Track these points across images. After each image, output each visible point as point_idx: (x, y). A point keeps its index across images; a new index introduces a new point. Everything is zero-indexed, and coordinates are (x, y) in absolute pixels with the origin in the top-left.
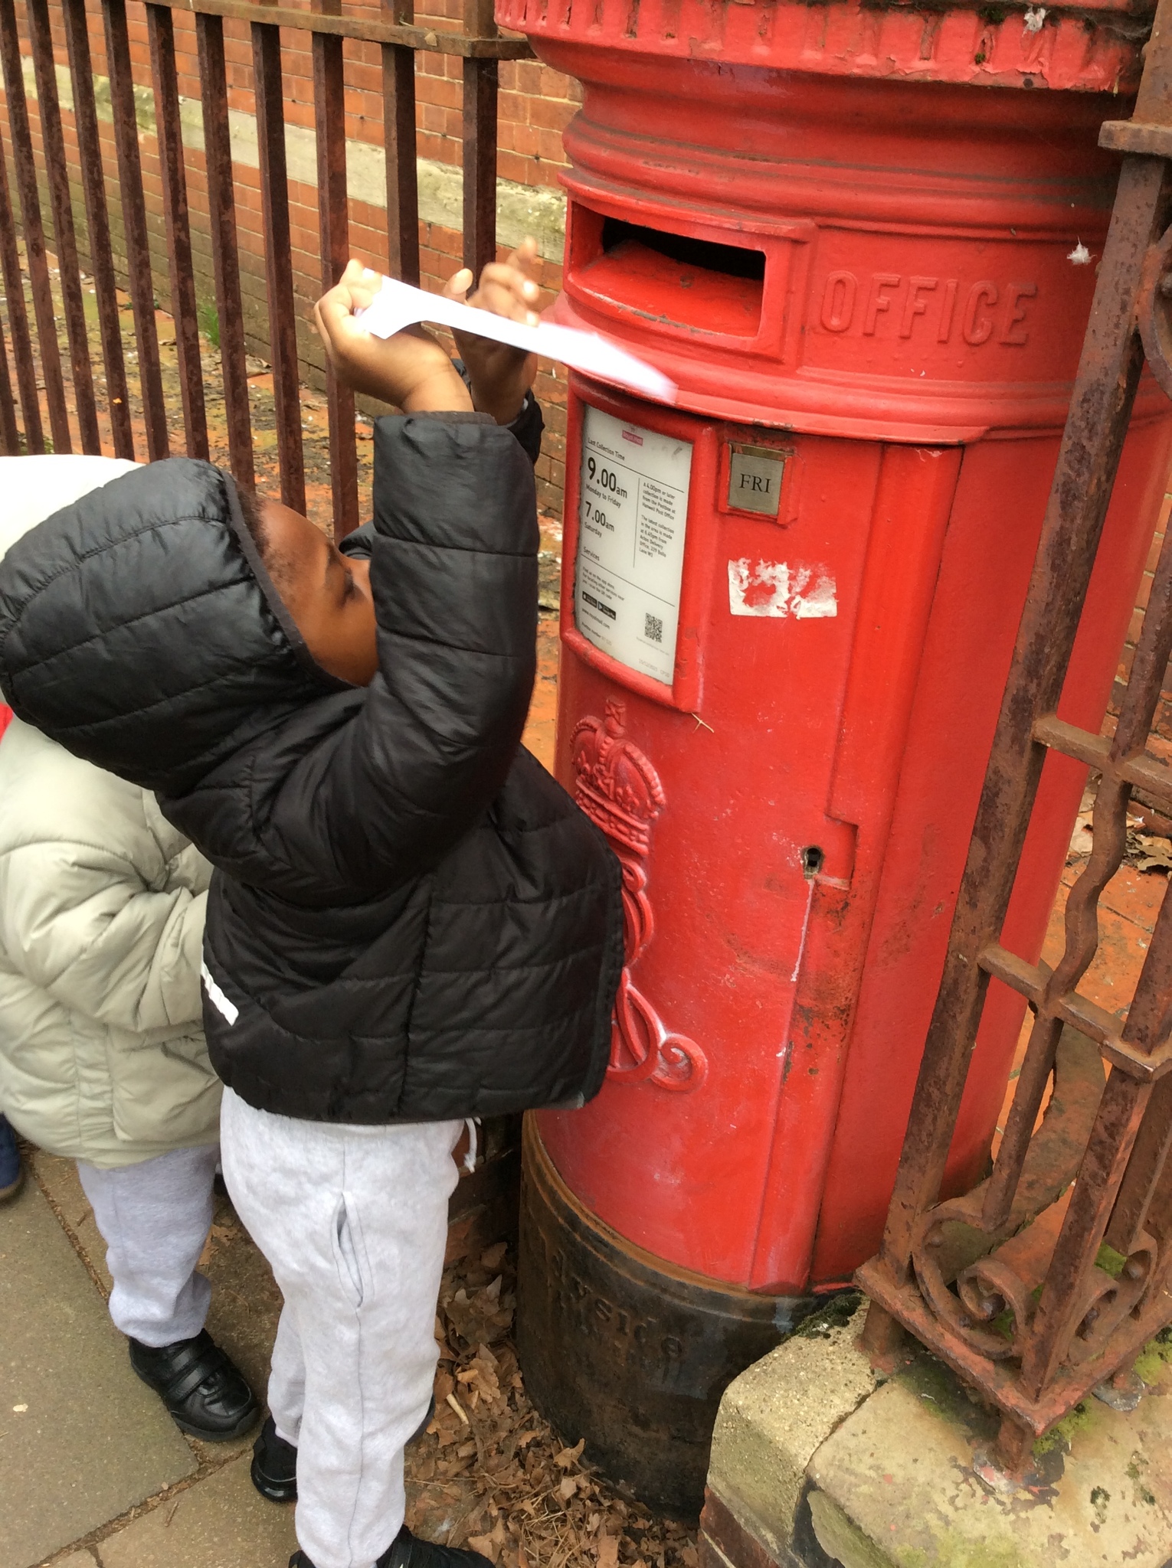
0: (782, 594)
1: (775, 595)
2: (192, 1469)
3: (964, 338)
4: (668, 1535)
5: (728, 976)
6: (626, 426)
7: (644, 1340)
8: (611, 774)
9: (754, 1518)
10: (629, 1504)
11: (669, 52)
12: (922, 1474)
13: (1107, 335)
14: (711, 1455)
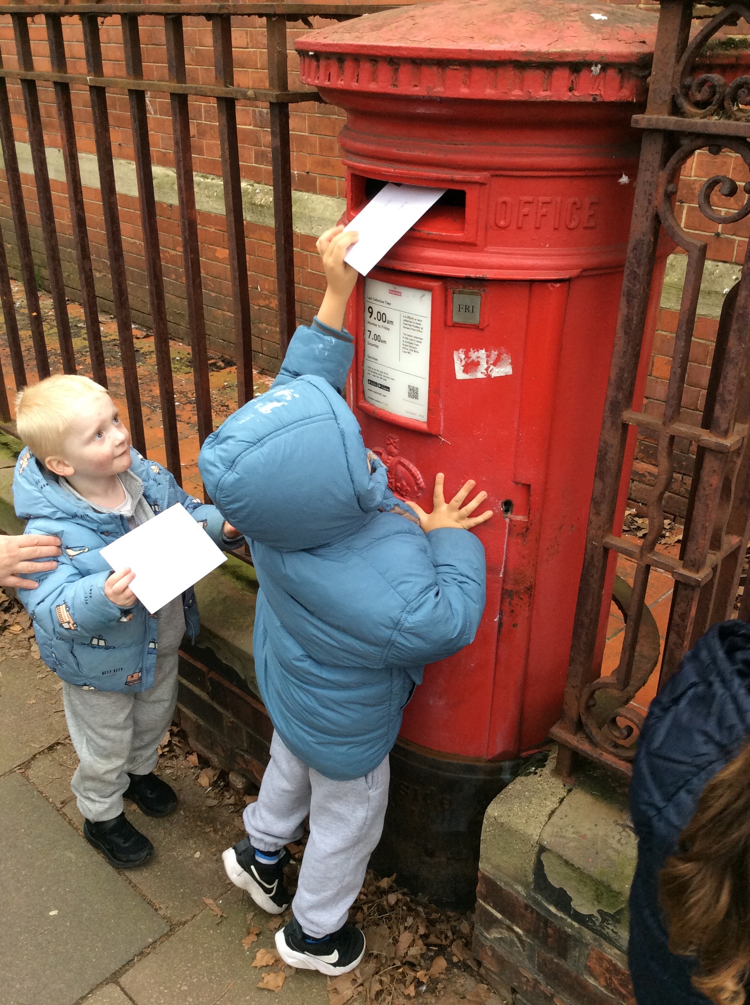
0: (484, 365)
1: (479, 366)
2: (167, 929)
3: (567, 226)
4: (450, 919)
6: (391, 287)
7: (429, 802)
9: (509, 880)
10: (425, 907)
11: (416, 94)
12: (600, 831)
13: (643, 216)
14: (482, 851)
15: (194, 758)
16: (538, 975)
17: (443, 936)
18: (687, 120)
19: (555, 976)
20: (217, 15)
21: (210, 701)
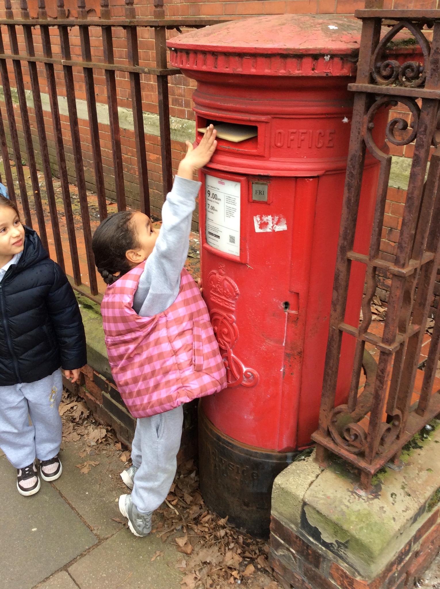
0: (270, 225)
1: (268, 225)
2: (97, 541)
3: (316, 146)
4: (258, 543)
5: (263, 346)
6: (219, 180)
7: (245, 474)
8: (222, 287)
9: (287, 521)
10: (244, 535)
11: (228, 72)
12: (339, 495)
13: (355, 141)
14: (272, 504)
15: (119, 445)
16: (304, 577)
17: (253, 552)
18: (378, 86)
19: (313, 578)
20: (128, 26)
21: (127, 413)
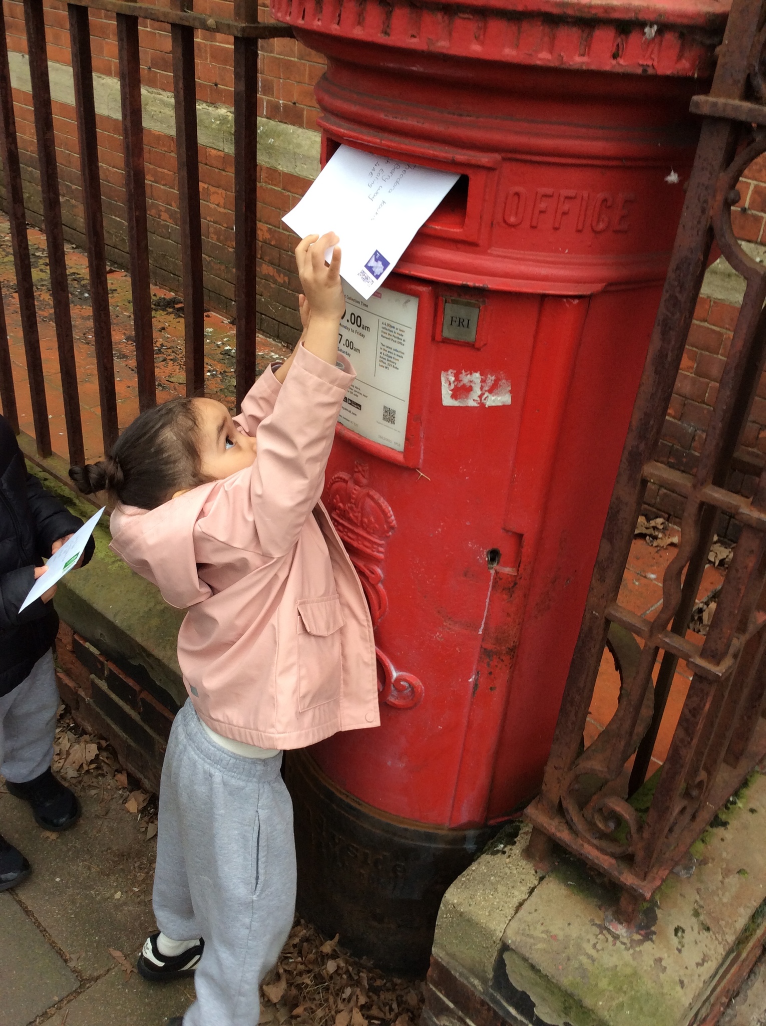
0: (477, 391)
1: (471, 392)
2: (76, 985)
3: (592, 229)
4: (397, 987)
5: (438, 634)
7: (380, 867)
8: (359, 509)
9: (465, 972)
10: (370, 970)
11: (413, 46)
12: (574, 931)
13: (692, 228)
14: (435, 936)
15: (123, 778)
17: (387, 1008)
21: (141, 723)
